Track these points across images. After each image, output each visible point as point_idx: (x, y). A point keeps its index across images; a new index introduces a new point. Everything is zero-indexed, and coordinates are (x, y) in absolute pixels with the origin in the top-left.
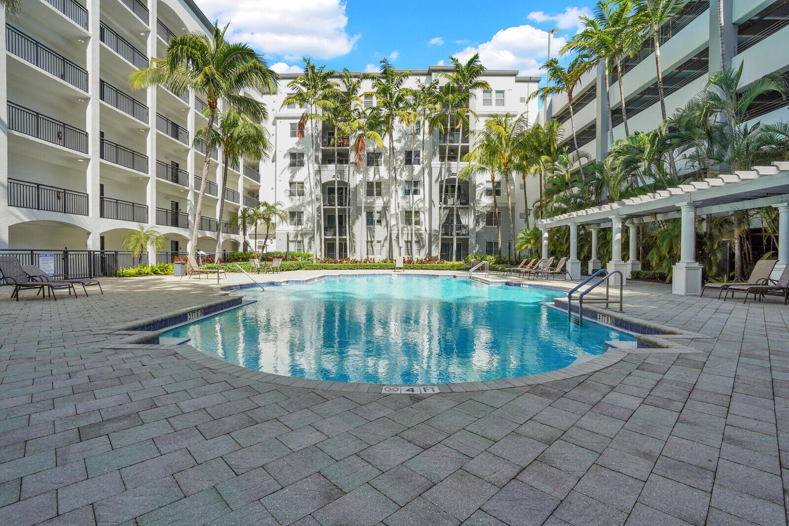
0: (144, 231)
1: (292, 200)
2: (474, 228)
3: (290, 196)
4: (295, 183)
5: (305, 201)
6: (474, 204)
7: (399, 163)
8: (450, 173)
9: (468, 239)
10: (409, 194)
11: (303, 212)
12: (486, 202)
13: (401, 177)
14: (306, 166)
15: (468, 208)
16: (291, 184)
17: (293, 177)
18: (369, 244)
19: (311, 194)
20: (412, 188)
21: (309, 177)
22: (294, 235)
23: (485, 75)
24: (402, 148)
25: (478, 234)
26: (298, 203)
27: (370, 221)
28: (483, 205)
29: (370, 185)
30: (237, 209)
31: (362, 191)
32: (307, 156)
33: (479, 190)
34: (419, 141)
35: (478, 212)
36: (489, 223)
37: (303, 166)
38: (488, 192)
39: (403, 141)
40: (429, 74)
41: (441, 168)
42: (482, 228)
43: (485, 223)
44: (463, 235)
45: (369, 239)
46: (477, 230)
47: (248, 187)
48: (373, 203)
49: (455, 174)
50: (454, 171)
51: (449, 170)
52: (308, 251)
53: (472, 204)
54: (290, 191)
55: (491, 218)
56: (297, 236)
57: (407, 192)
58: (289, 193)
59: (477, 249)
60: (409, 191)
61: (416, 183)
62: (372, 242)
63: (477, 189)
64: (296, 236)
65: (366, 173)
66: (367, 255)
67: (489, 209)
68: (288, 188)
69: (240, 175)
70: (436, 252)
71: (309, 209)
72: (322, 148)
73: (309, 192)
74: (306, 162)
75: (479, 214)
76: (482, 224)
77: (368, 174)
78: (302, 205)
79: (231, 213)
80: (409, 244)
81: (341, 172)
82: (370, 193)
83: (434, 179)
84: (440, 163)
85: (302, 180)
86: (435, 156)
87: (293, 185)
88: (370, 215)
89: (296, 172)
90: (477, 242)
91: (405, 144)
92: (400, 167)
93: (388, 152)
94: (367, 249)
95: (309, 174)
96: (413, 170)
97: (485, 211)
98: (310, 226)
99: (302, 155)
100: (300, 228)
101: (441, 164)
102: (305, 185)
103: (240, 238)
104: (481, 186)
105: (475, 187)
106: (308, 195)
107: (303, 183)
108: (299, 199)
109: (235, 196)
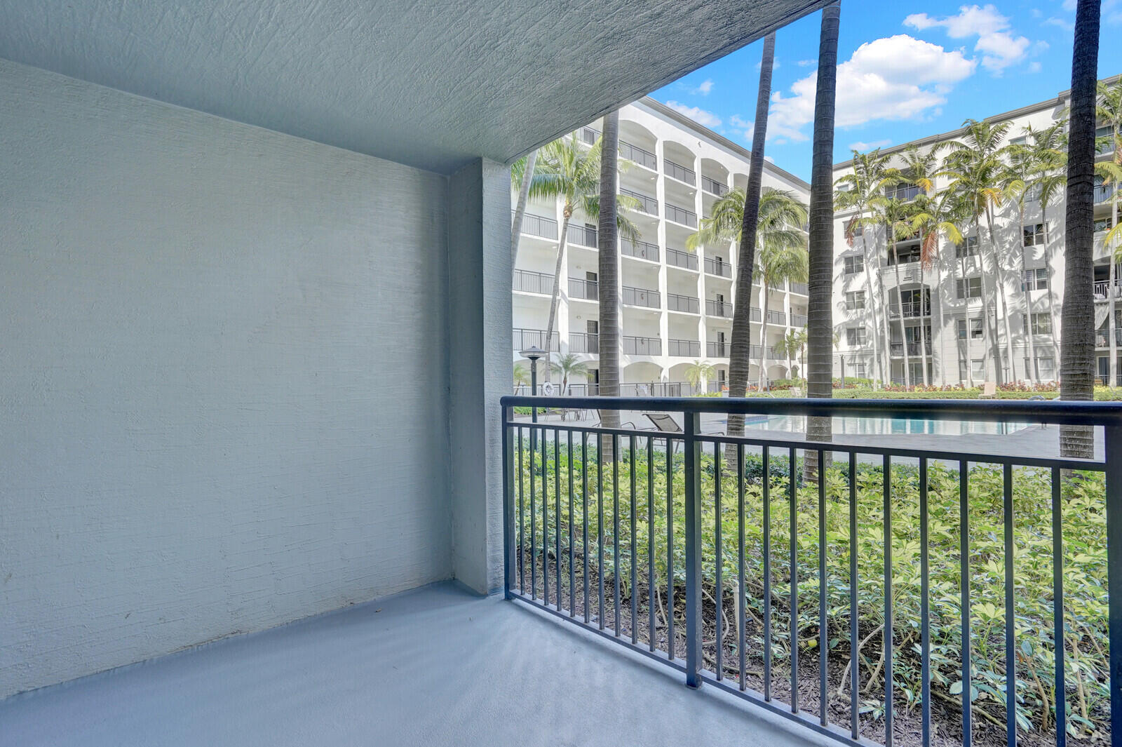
0: (699, 365)
1: (847, 314)
4: (851, 293)
5: (864, 313)
7: (1008, 246)
10: (1029, 290)
11: (862, 329)
13: (1011, 266)
14: (865, 271)
16: (847, 294)
17: (847, 286)
18: (962, 364)
19: (872, 305)
20: (1035, 280)
21: (870, 284)
22: (849, 357)
24: (1012, 225)
26: (854, 317)
27: (962, 334)
29: (960, 283)
30: (784, 330)
31: (949, 293)
32: (867, 258)
37: (861, 271)
39: (1013, 214)
40: (1060, 103)
45: (962, 358)
47: (796, 302)
48: (965, 307)
52: (869, 376)
54: (847, 304)
56: (855, 358)
57: (1024, 288)
58: (846, 307)
60: (1030, 284)
61: (1041, 272)
62: (965, 362)
64: (853, 357)
65: (953, 267)
66: (961, 379)
68: (842, 299)
69: (785, 294)
71: (870, 323)
72: (887, 245)
73: (871, 302)
74: (865, 266)
77: (957, 269)
78: (861, 319)
79: (778, 336)
82: (961, 295)
85: (860, 290)
87: (849, 296)
88: (961, 325)
89: (851, 280)
91: (1016, 218)
92: (1008, 252)
93: (988, 233)
94: (960, 372)
95: (869, 280)
96: (1032, 253)
99: (860, 258)
100: (858, 347)
102: (864, 294)
103: (786, 363)
106: (868, 306)
107: (861, 293)
108: (856, 312)
109: (780, 317)
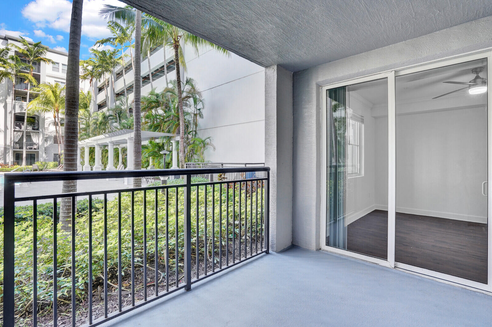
2: (43, 145)
6: (43, 130)
8: (23, 109)
9: (39, 151)
12: (52, 129)
15: (39, 132)
25: (46, 149)
28: (49, 131)
33: (47, 122)
35: (47, 135)
36: (56, 142)
40: (6, 39)
41: (15, 104)
42: (49, 145)
43: (51, 142)
44: (35, 149)
46: (45, 146)
50: (25, 108)
51: (21, 107)
53: (41, 130)
55: (56, 139)
59: (45, 158)
63: (46, 121)
67: (55, 134)
75: (47, 136)
76: (49, 143)
83: (8, 111)
86: (9, 96)
90: (45, 153)
97: (52, 135)
101: (15, 102)
104: (49, 119)
105: (44, 119)
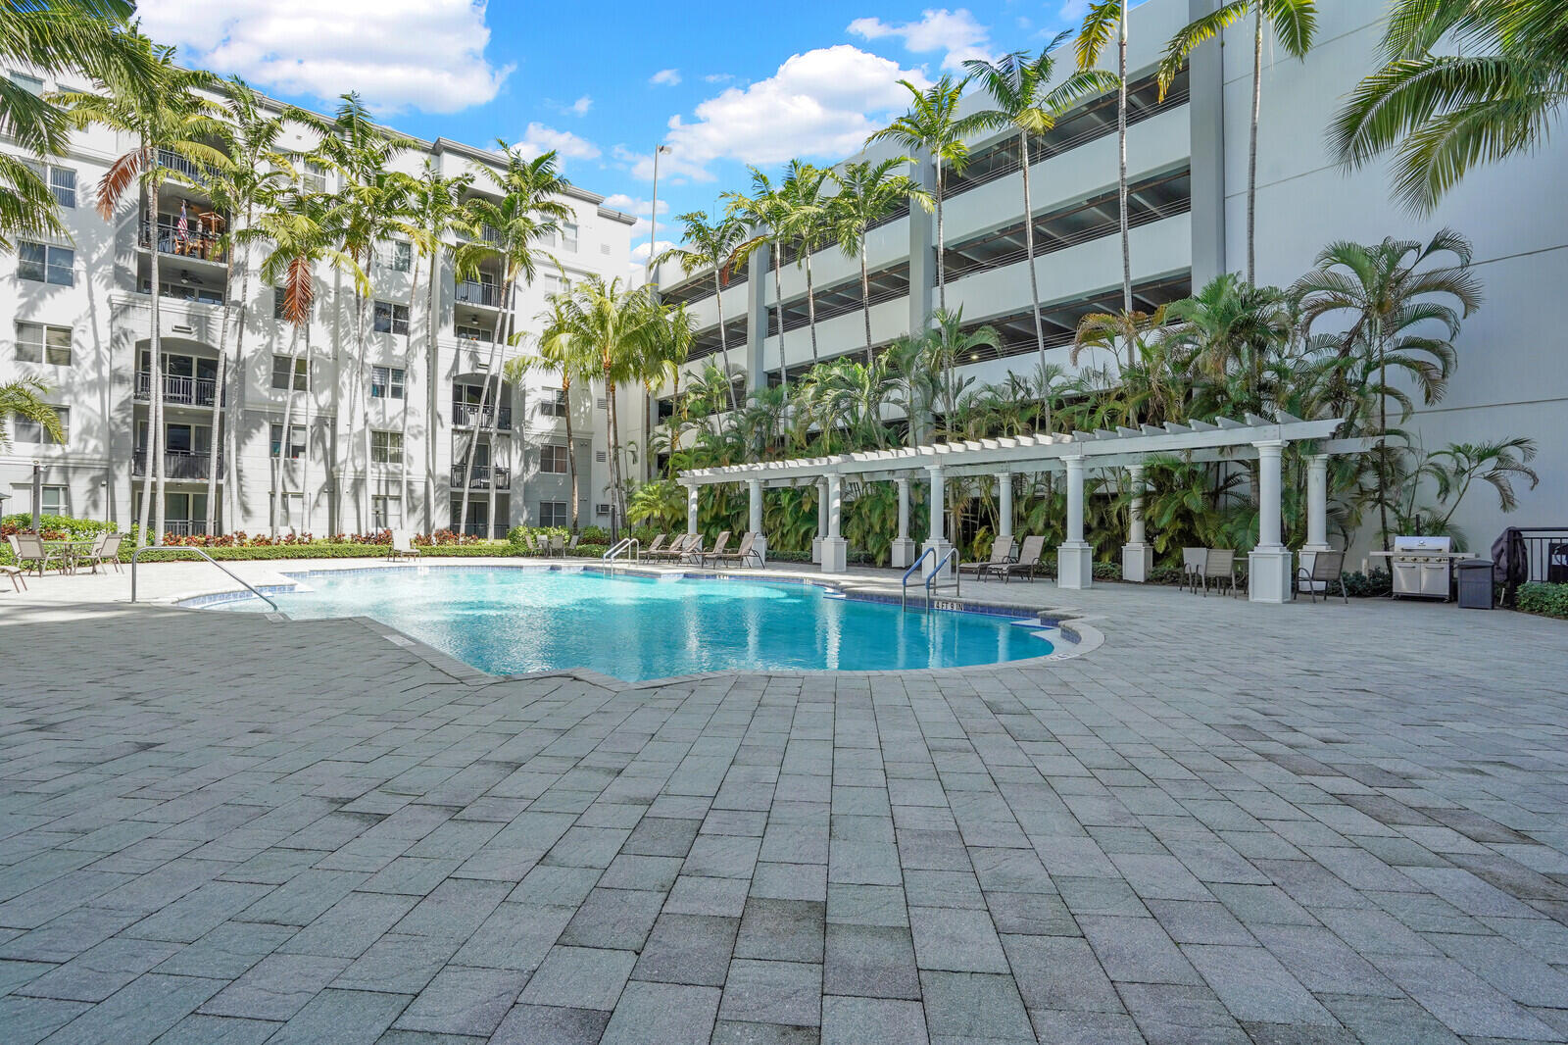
1: (27, 369)
2: (522, 476)
3: (17, 358)
4: (38, 326)
5: (77, 379)
6: (521, 429)
8: (477, 364)
9: (508, 495)
10: (383, 396)
11: (67, 410)
12: (540, 427)
13: (365, 357)
14: (81, 286)
15: (508, 436)
16: (21, 326)
17: (27, 308)
18: (278, 500)
19: (98, 364)
20: (390, 380)
21: (93, 315)
22: (32, 470)
23: (565, 193)
24: (368, 294)
25: (527, 487)
26: (47, 382)
28: (536, 432)
29: (281, 363)
31: (263, 374)
32: (87, 260)
33: (530, 402)
34: (408, 285)
35: (529, 444)
36: (546, 466)
37: (71, 284)
38: (546, 408)
40: (436, 151)
41: (458, 350)
42: (534, 476)
43: (538, 467)
44: (498, 487)
46: (525, 480)
48: (290, 405)
49: (487, 367)
50: (484, 359)
51: (474, 355)
53: (518, 429)
54: (19, 348)
55: (549, 457)
56: (46, 473)
57: (378, 391)
58: (13, 352)
59: (525, 516)
60: (383, 387)
61: (399, 374)
63: (526, 400)
64: (43, 471)
65: (274, 332)
66: (272, 525)
67: (547, 441)
68: (12, 336)
70: (441, 520)
71: (92, 401)
72: (140, 249)
73: (93, 356)
74: (83, 276)
75: (530, 448)
76: (534, 469)
77: (280, 337)
78: (65, 389)
80: (380, 502)
81: (201, 322)
82: (279, 382)
83: (443, 371)
84: (456, 339)
85: (66, 323)
86: (445, 324)
87: (27, 332)
88: (277, 432)
89: (41, 297)
90: (526, 501)
91: (375, 286)
93: (332, 295)
94: (272, 512)
95: (92, 308)
96: (393, 344)
97: (538, 443)
98: (96, 447)
100: (56, 451)
101: (459, 342)
102: (75, 335)
104: (536, 394)
105: (524, 394)
106: (87, 364)
107: (68, 331)
108: (54, 372)
